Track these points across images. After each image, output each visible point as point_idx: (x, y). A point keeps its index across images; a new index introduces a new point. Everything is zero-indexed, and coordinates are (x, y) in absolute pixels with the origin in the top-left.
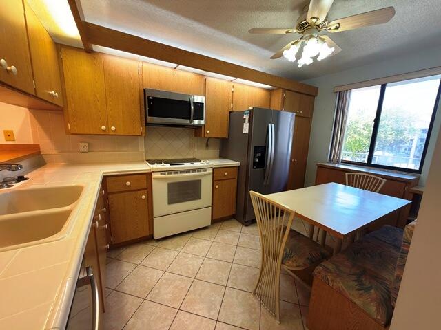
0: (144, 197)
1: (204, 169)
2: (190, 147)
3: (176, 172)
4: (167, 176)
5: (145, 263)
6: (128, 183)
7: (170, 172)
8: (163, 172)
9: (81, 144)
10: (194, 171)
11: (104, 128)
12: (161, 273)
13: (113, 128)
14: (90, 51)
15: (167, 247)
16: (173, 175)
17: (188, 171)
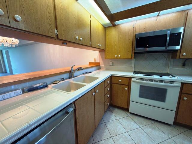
0: (126, 89)
1: (172, 82)
2: (167, 65)
3: (147, 80)
4: (140, 81)
5: (120, 120)
6: (120, 81)
7: (142, 79)
8: (138, 79)
9: (110, 63)
10: (161, 81)
11: (116, 56)
12: (124, 131)
13: (119, 56)
14: (114, 26)
15: (134, 120)
16: (144, 81)
17: (156, 81)
